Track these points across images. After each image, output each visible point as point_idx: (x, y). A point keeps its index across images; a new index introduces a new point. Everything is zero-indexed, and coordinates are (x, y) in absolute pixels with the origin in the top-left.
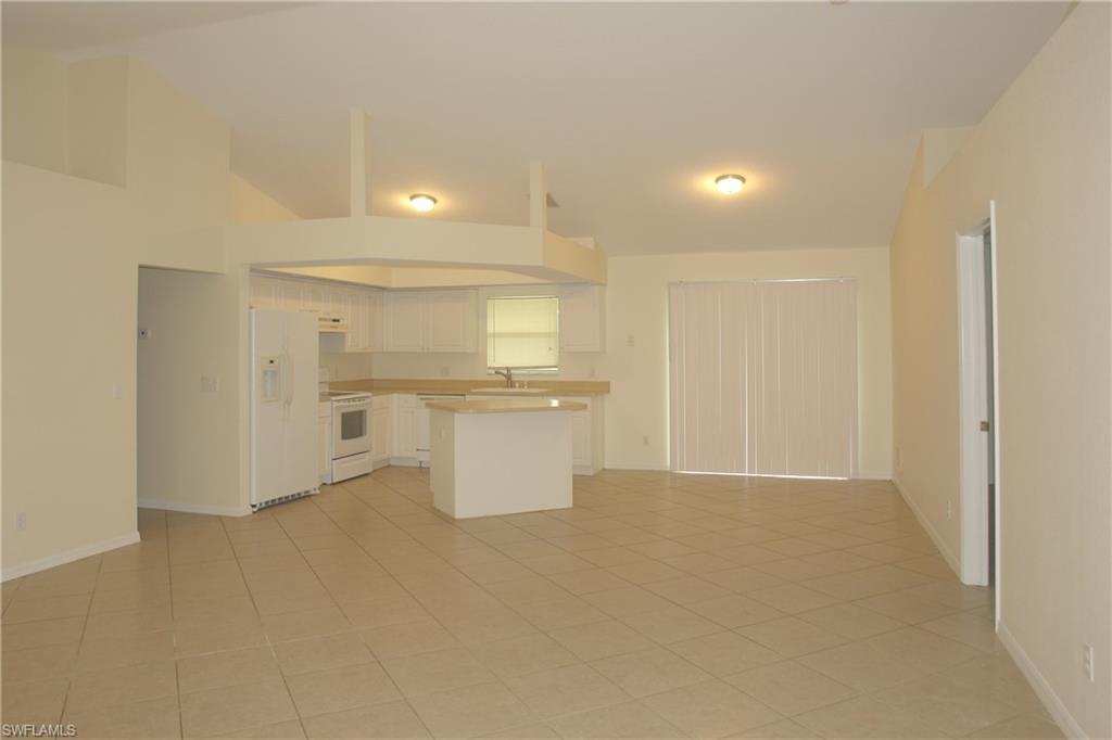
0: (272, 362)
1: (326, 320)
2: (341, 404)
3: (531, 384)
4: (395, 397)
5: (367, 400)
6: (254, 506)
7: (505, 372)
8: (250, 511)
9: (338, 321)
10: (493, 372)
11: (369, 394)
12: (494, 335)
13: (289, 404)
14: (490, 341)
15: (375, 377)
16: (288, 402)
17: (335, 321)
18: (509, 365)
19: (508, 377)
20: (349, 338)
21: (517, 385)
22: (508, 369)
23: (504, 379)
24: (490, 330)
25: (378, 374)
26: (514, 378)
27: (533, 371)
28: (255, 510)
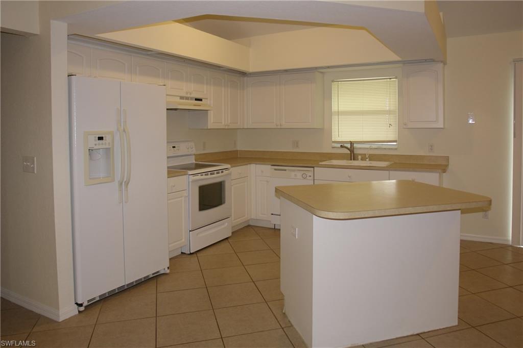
0: (100, 138)
1: (187, 98)
2: (199, 177)
3: (372, 157)
4: (253, 167)
5: (225, 172)
6: (81, 305)
7: (349, 146)
8: (74, 311)
9: (200, 100)
10: (339, 145)
11: (228, 166)
12: (338, 113)
13: (127, 183)
14: (335, 119)
15: (238, 149)
16: (124, 183)
17: (196, 100)
18: (352, 140)
19: (352, 150)
20: (211, 115)
21: (360, 157)
22: (351, 143)
23: (349, 152)
24: (335, 108)
25: (242, 146)
26: (356, 152)
27: (374, 146)
28: (82, 309)
